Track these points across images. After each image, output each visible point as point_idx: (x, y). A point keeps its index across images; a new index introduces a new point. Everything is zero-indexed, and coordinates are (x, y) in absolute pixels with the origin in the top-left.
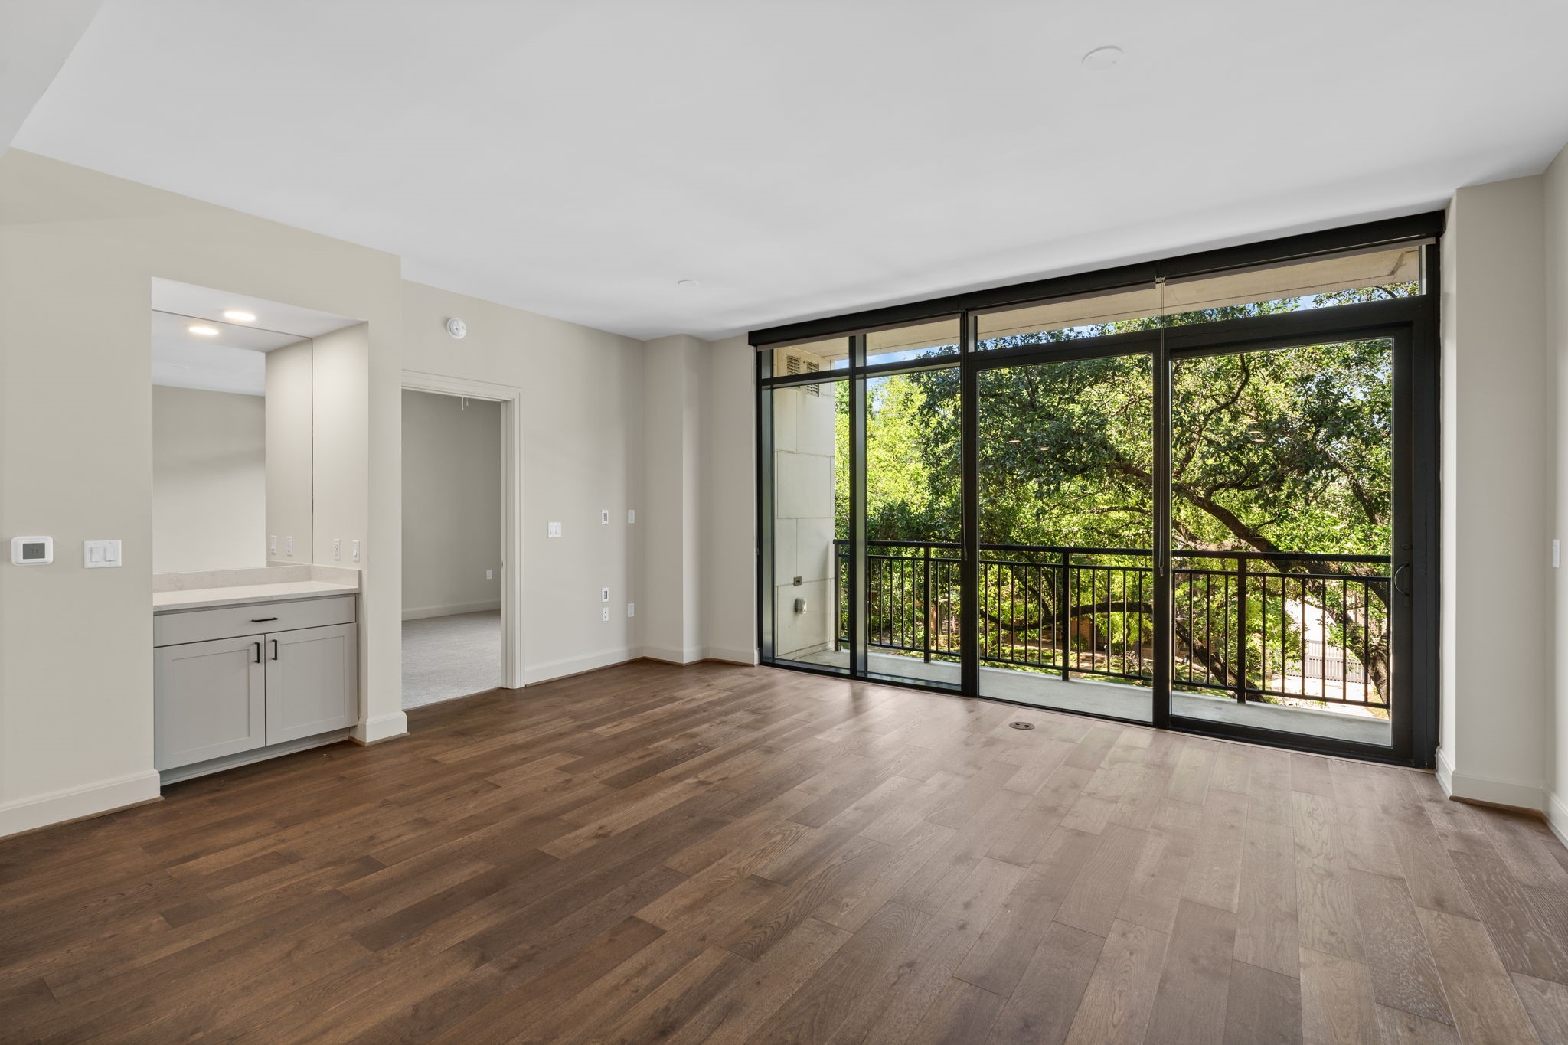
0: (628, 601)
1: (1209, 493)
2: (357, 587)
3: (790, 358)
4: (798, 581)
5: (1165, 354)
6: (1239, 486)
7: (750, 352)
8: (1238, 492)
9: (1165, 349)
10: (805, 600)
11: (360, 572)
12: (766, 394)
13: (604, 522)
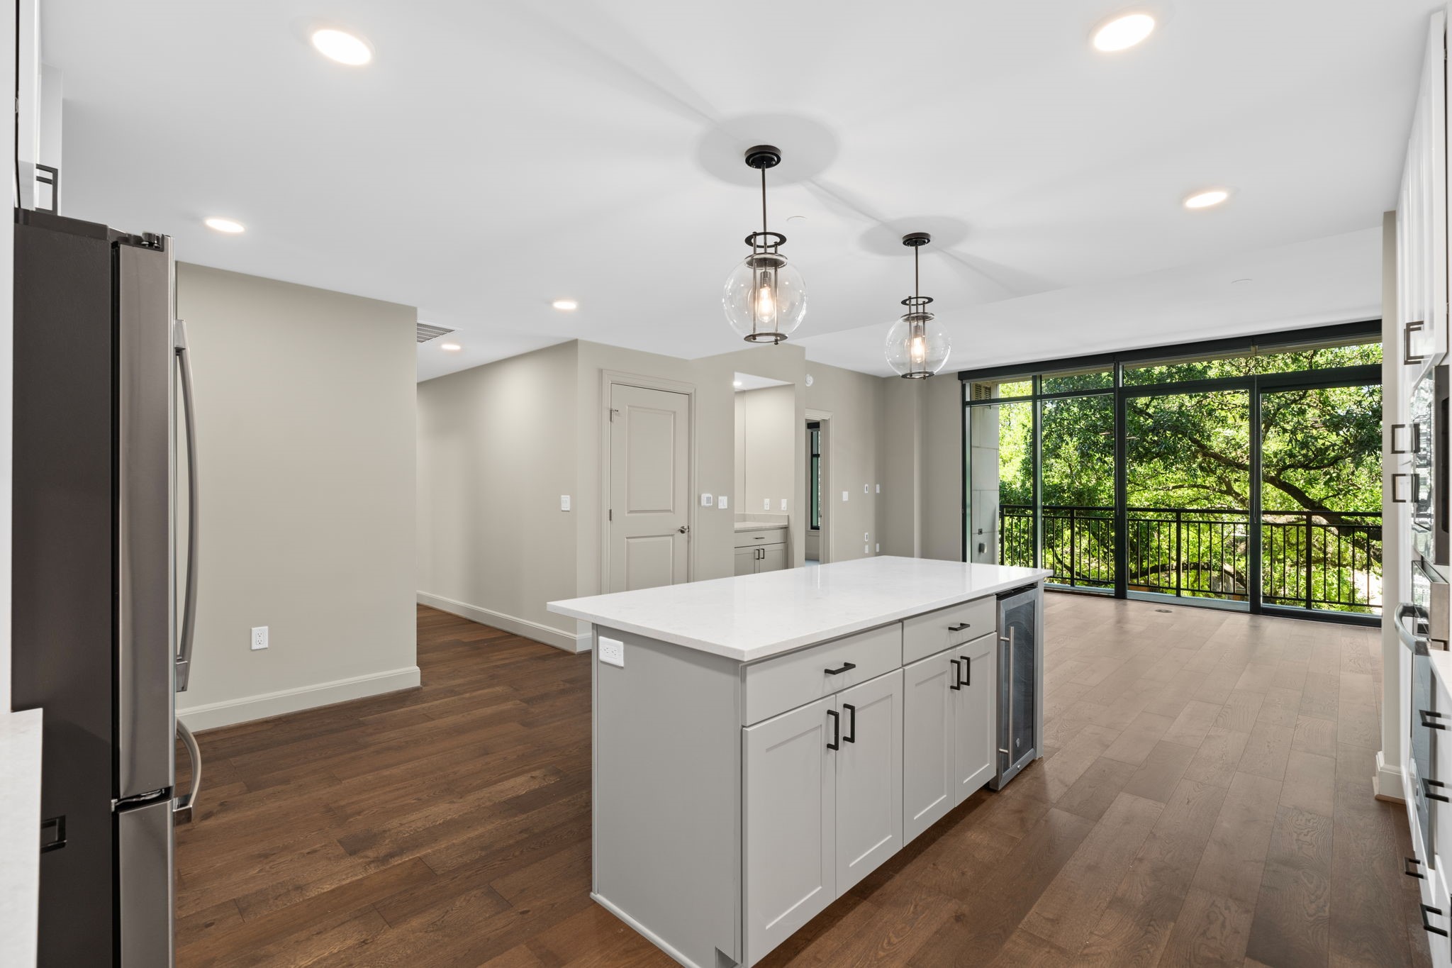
0: (876, 542)
1: (1280, 472)
2: (787, 524)
3: (976, 385)
4: (980, 532)
5: (1257, 390)
6: (1306, 467)
7: (959, 384)
8: (1305, 472)
9: (1257, 387)
10: (985, 544)
11: (788, 516)
12: (968, 409)
13: (866, 492)
